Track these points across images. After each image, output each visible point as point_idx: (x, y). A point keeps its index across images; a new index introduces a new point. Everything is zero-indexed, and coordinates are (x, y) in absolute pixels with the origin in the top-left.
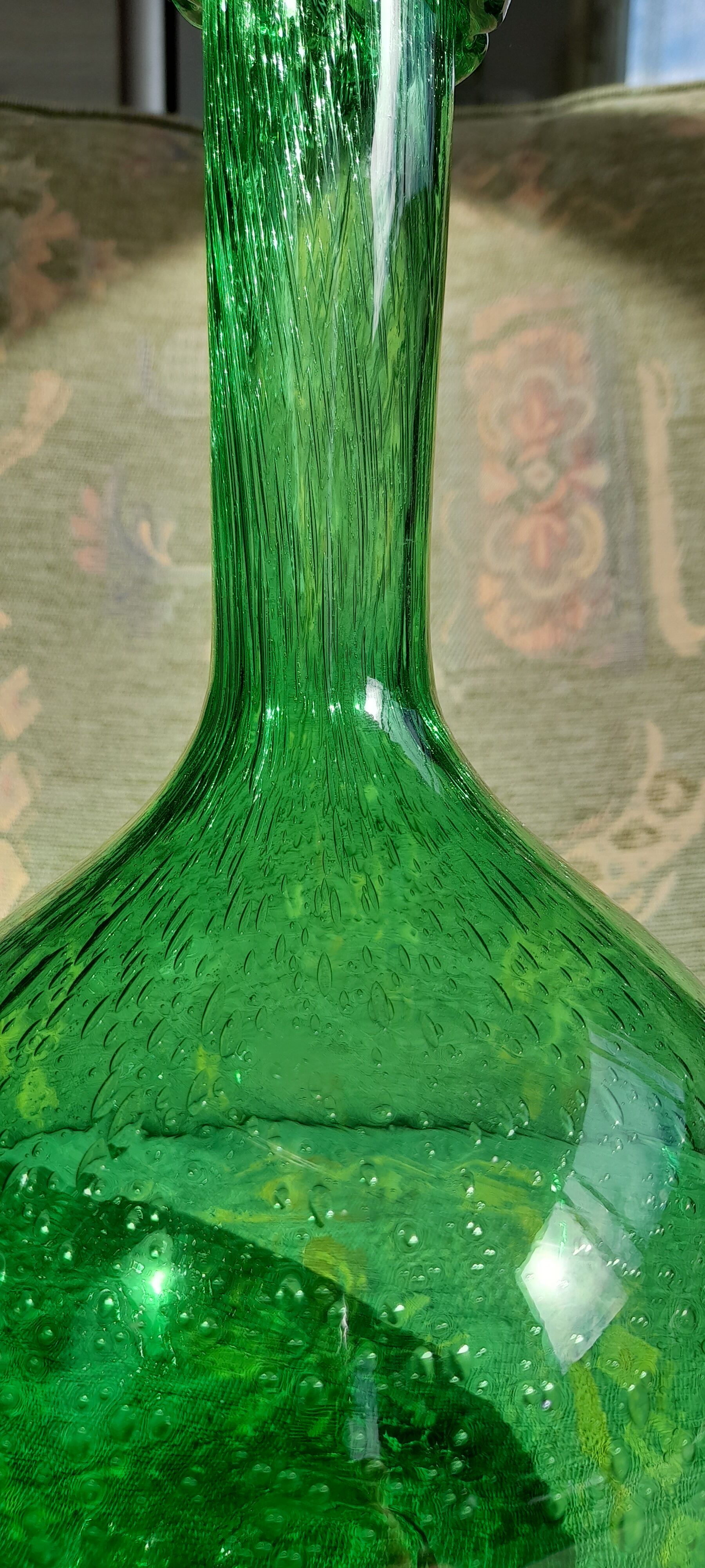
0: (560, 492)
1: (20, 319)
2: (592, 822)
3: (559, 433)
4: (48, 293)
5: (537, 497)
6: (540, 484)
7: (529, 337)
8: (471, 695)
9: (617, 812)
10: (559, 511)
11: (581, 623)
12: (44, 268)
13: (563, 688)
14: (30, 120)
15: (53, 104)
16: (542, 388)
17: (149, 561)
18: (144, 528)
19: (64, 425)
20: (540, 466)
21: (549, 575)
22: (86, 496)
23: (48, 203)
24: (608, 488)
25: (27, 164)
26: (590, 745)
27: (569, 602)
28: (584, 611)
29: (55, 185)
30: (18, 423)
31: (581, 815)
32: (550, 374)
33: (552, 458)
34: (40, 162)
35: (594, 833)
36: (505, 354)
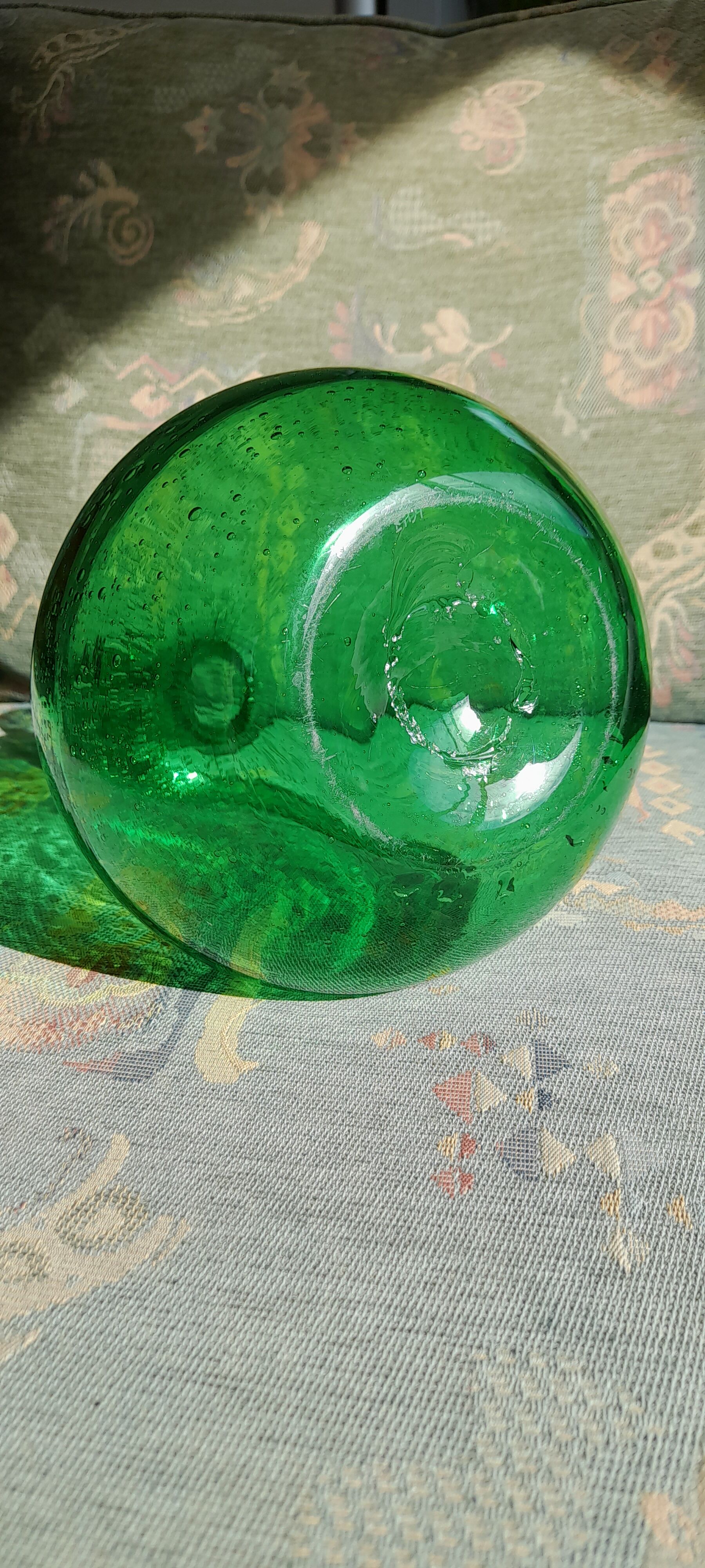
0: (666, 292)
1: (292, 186)
2: (672, 518)
3: (668, 249)
4: (310, 164)
5: (648, 297)
6: (651, 288)
7: (651, 180)
8: (595, 435)
9: (690, 511)
10: (665, 306)
11: (674, 385)
12: (308, 147)
13: (659, 429)
14: (292, 30)
15: (308, 17)
16: (657, 216)
17: (381, 351)
18: (377, 329)
19: (323, 259)
20: (652, 274)
21: (654, 352)
22: (339, 309)
23: (308, 97)
24: (699, 288)
25: (292, 67)
26: (674, 467)
27: (667, 370)
28: (677, 376)
29: (312, 82)
30: (293, 259)
31: (665, 513)
32: (662, 206)
33: (660, 269)
34: (301, 66)
35: (673, 526)
36: (633, 193)
